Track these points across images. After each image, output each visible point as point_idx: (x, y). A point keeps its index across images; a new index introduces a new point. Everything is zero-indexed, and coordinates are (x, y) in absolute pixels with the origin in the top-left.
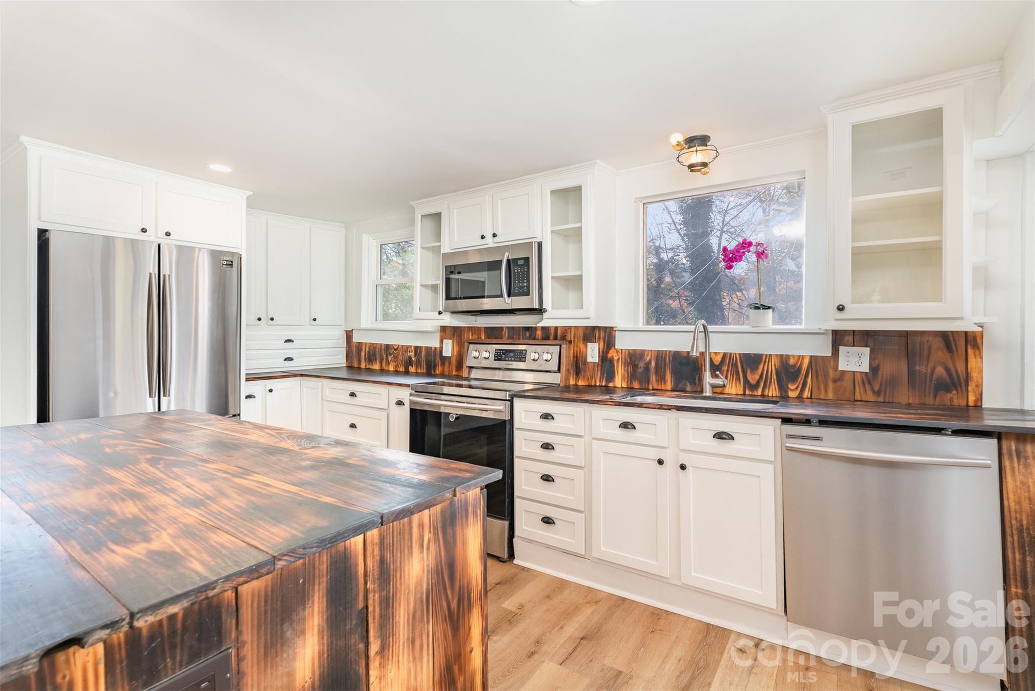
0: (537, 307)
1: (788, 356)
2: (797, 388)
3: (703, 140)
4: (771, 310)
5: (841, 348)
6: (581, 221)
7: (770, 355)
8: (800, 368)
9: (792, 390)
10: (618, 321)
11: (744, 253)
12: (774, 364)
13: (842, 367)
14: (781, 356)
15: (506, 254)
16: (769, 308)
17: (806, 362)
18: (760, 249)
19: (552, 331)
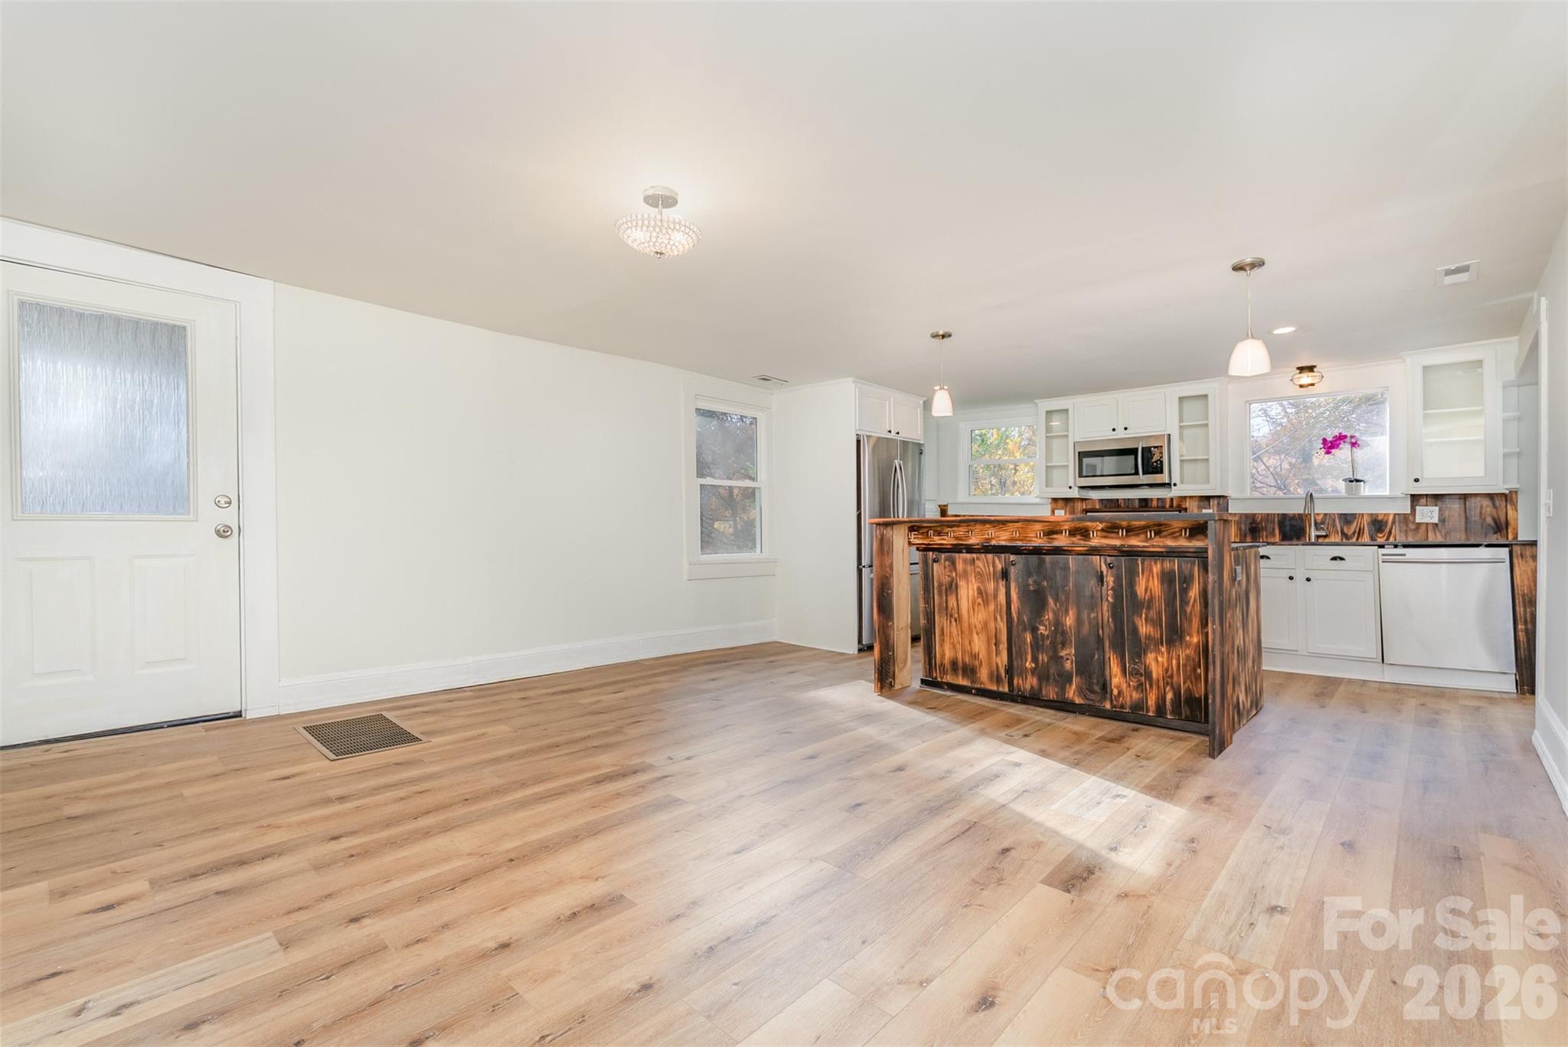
0: (1167, 482)
1: (1377, 515)
2: (1384, 536)
3: (1311, 369)
4: (1362, 483)
5: (1417, 507)
6: (1207, 419)
7: (1363, 514)
8: (1387, 522)
9: (1380, 537)
10: (1230, 492)
11: (1340, 443)
12: (1366, 520)
13: (1418, 520)
14: (1372, 514)
15: (1140, 444)
16: (1361, 481)
17: (1391, 518)
18: (1353, 441)
19: (1168, 502)
